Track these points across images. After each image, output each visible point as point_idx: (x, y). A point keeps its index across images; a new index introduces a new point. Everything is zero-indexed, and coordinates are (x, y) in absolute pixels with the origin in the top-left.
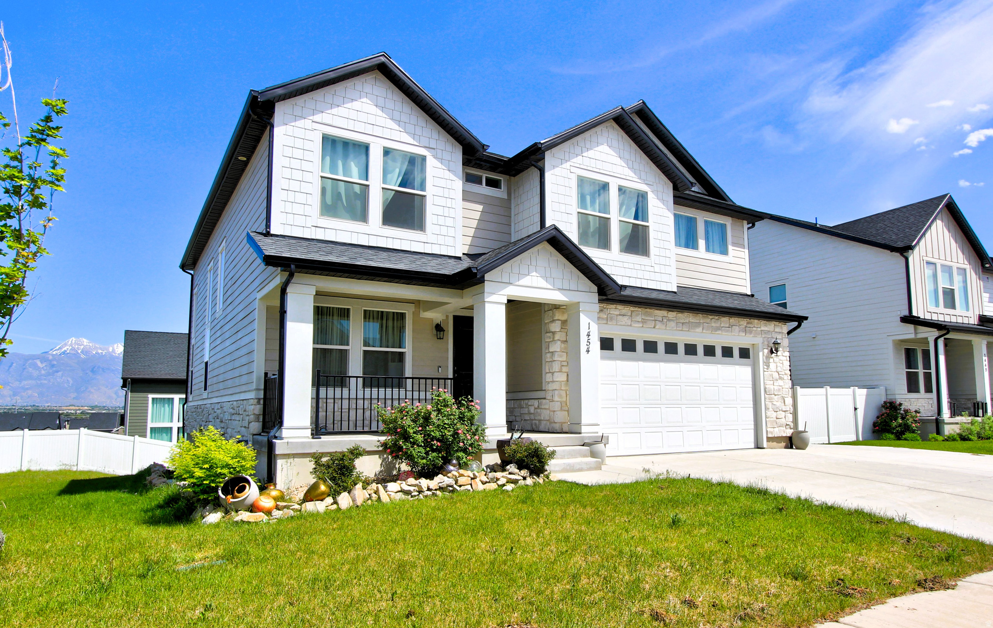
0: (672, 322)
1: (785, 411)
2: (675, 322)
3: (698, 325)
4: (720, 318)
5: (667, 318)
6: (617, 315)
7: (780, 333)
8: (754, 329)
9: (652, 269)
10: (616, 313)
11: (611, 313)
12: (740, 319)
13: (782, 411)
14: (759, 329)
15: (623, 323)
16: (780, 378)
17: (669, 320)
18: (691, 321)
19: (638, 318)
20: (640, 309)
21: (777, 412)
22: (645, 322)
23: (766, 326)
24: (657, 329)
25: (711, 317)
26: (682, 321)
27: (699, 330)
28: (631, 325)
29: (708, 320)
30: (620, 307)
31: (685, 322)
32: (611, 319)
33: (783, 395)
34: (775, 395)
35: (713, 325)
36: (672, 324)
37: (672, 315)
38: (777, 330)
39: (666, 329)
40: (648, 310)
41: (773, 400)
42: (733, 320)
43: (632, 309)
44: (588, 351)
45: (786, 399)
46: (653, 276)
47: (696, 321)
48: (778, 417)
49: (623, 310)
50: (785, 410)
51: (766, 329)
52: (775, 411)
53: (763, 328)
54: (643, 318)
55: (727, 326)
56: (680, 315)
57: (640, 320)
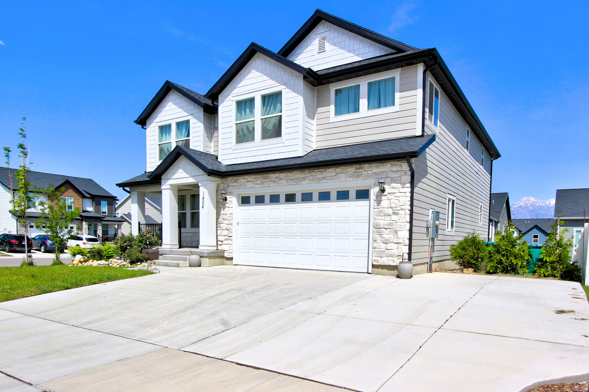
0: (282, 180)
1: (398, 243)
2: (285, 179)
3: (304, 179)
4: (326, 170)
5: (280, 178)
6: (245, 182)
7: (398, 171)
8: (363, 173)
9: (283, 145)
10: (244, 181)
11: (241, 181)
12: (347, 167)
13: (394, 243)
14: (369, 172)
15: (249, 187)
16: (394, 213)
17: (280, 179)
18: (299, 177)
19: (258, 181)
20: (260, 176)
21: (386, 243)
22: (263, 184)
23: (378, 168)
24: (272, 186)
25: (317, 171)
26: (290, 178)
27: (306, 182)
28: (254, 187)
29: (314, 174)
30: (246, 177)
31: (293, 178)
32: (241, 185)
33: (397, 229)
34: (386, 229)
35: (318, 176)
36: (284, 182)
37: (282, 175)
38: (394, 169)
39: (279, 186)
40: (265, 175)
41: (382, 233)
42: (339, 170)
43: (254, 176)
44: (203, 207)
45: (399, 232)
46: (283, 149)
47: (303, 176)
48: (387, 248)
49: (249, 179)
50: (396, 242)
51: (379, 170)
52: (384, 243)
53: (374, 171)
54: (261, 181)
55: (333, 174)
56: (289, 174)
57: (259, 183)
